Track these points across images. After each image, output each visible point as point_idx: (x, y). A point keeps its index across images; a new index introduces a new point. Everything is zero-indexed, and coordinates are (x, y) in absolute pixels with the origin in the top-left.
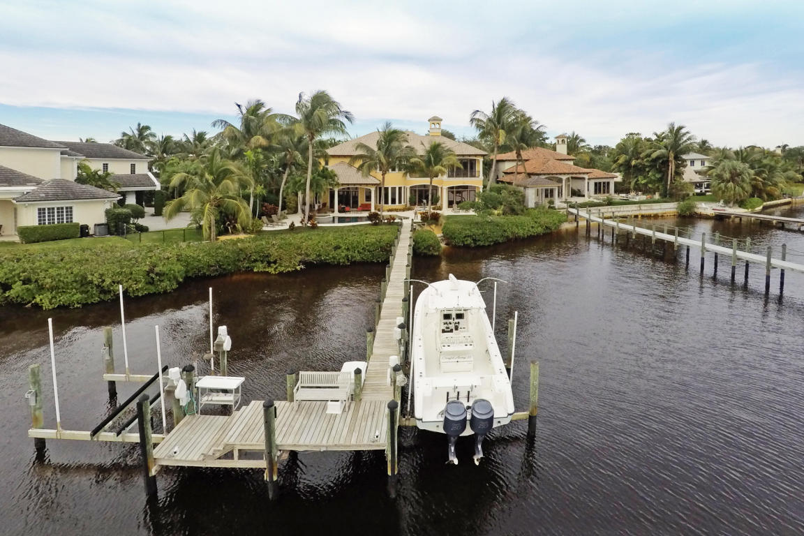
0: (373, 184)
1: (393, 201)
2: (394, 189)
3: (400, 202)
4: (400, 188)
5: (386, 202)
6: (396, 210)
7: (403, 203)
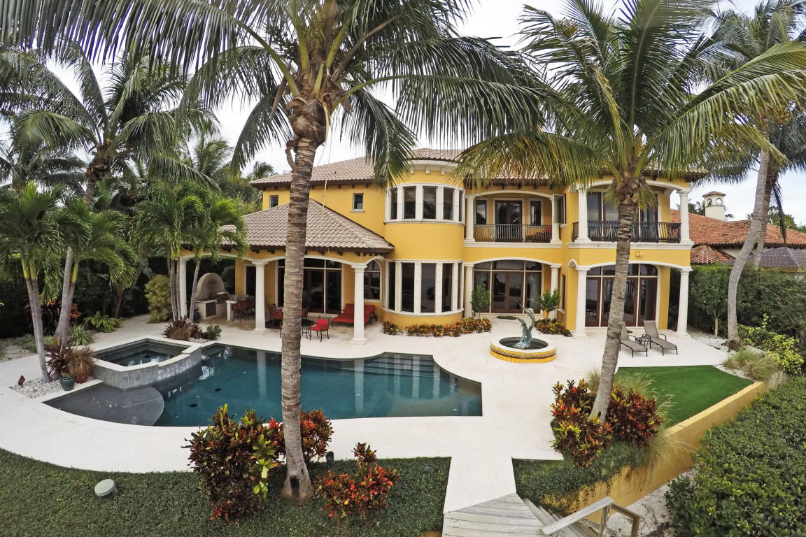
0: (358, 252)
1: (428, 306)
2: (429, 269)
3: (447, 307)
4: (448, 268)
5: (408, 305)
6: (436, 331)
7: (455, 310)
